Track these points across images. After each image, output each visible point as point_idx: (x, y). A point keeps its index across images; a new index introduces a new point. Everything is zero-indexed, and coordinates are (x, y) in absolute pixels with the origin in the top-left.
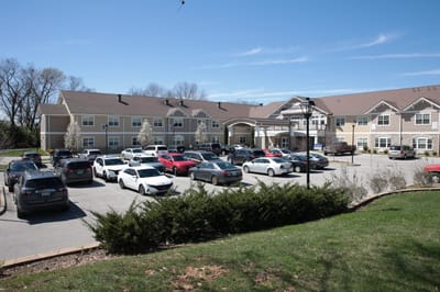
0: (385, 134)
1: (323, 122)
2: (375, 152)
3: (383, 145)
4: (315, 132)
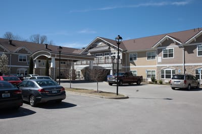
0: (170, 66)
2: (161, 83)
3: (168, 77)
4: (111, 65)
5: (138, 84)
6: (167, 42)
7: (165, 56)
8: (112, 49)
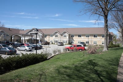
0: (57, 39)
1: (41, 36)
2: (54, 44)
3: (56, 42)
4: (39, 38)
5: (49, 44)
6: (56, 33)
7: (56, 36)
8: (38, 33)
